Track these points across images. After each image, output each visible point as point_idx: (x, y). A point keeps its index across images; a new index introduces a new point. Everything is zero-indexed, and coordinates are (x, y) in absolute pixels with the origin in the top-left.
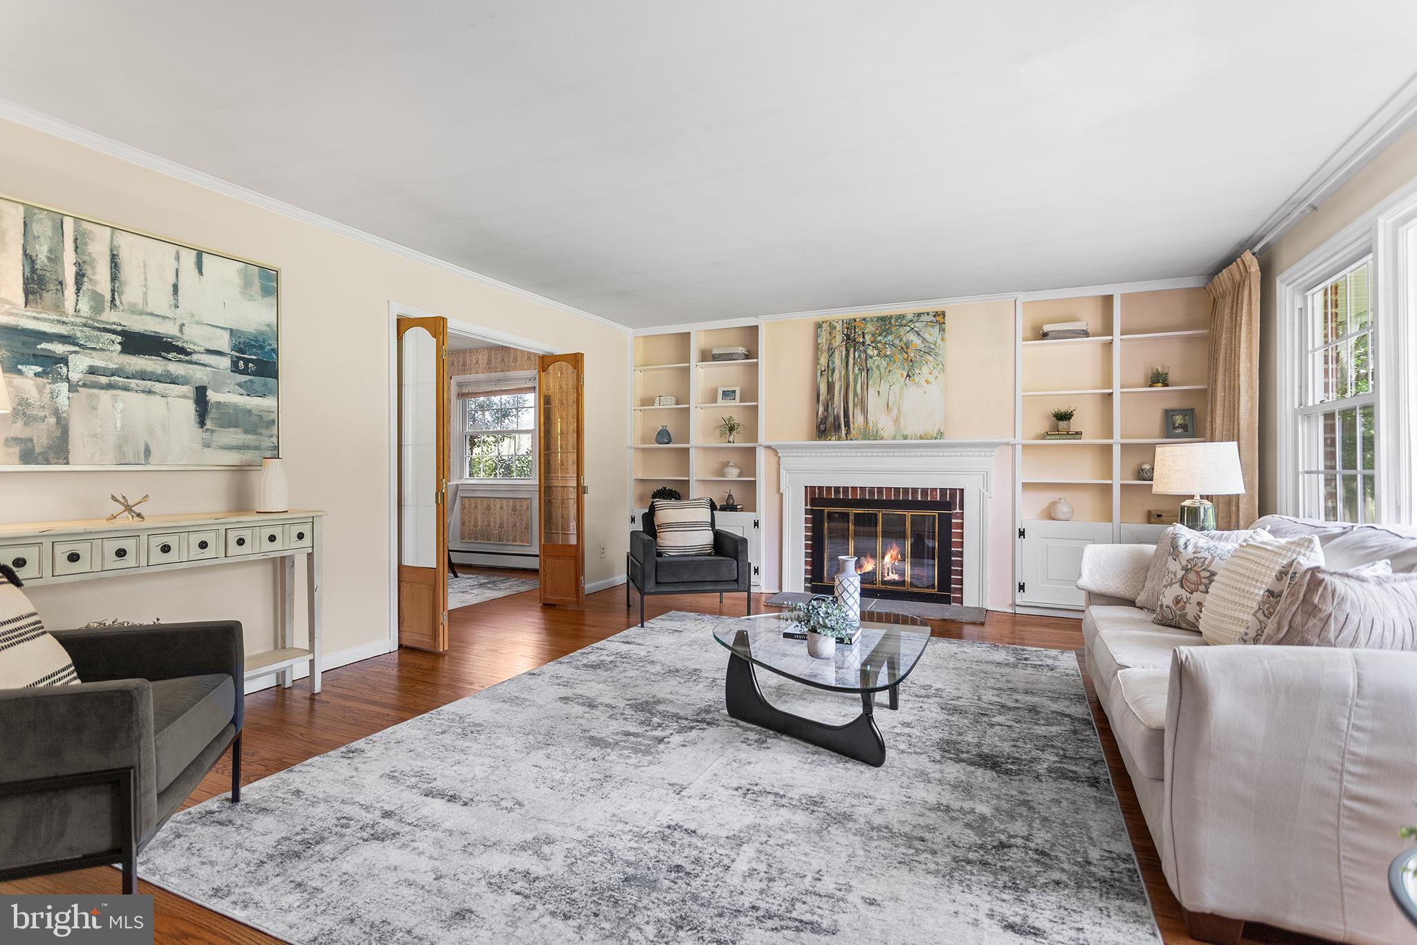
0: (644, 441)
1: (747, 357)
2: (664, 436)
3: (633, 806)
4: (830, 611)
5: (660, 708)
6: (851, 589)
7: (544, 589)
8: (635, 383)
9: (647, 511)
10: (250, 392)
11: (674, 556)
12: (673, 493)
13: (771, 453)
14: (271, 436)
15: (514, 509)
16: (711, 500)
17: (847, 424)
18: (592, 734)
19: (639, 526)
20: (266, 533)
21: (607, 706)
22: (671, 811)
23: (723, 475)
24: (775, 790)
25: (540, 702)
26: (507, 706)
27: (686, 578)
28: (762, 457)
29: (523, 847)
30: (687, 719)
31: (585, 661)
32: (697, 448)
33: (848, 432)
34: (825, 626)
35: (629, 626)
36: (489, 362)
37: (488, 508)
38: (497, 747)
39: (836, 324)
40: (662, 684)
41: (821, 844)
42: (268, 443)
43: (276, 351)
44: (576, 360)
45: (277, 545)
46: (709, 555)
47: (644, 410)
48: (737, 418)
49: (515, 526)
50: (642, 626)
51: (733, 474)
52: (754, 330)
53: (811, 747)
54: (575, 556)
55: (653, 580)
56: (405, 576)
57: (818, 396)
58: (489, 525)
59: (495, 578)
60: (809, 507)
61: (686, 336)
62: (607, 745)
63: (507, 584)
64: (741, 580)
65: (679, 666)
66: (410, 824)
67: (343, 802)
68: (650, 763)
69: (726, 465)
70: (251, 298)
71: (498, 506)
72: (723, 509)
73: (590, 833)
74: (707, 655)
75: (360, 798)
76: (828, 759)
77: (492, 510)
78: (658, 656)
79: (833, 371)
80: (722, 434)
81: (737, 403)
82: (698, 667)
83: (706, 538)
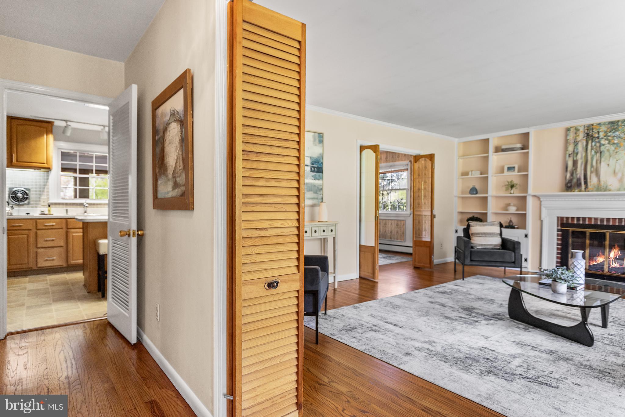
0: (463, 193)
1: (522, 149)
2: (474, 191)
3: (466, 339)
4: (563, 272)
5: (475, 311)
6: (579, 266)
7: (415, 260)
8: (459, 165)
9: (465, 227)
10: (315, 178)
11: (479, 249)
12: (480, 218)
13: (536, 199)
14: (321, 194)
15: (397, 225)
16: (500, 222)
17: (586, 183)
18: (445, 315)
19: (461, 234)
20: (322, 229)
21: (450, 307)
22: (482, 343)
23: (507, 210)
24: (532, 345)
25: (421, 302)
26: (407, 301)
27: (486, 259)
28: (530, 202)
29: (425, 342)
30: (488, 316)
31: (438, 290)
32: (492, 196)
33: (586, 187)
34: (561, 279)
35: (455, 279)
36: (386, 158)
37: (385, 224)
38: (407, 313)
39: (579, 128)
40: (475, 303)
41: (554, 364)
42: (320, 197)
43: (322, 163)
44: (431, 157)
45: (325, 233)
46: (499, 249)
47: (463, 178)
48: (516, 181)
49: (397, 232)
50: (463, 280)
51: (512, 210)
52: (527, 135)
53: (553, 335)
54: (430, 246)
55: (469, 259)
56: (362, 249)
57: (567, 168)
58: (385, 231)
59: (389, 255)
60: (559, 228)
61: (487, 140)
62: (453, 319)
63: (396, 258)
64: (517, 262)
65: (483, 297)
66: (383, 329)
67: (358, 320)
68: (472, 328)
69: (509, 205)
70: (316, 145)
71: (390, 223)
72: (507, 227)
73: (450, 343)
74: (498, 295)
75: (364, 320)
76: (561, 340)
77: (387, 225)
78: (472, 292)
79: (577, 154)
80: (507, 189)
81: (516, 173)
82: (493, 298)
83: (497, 241)
